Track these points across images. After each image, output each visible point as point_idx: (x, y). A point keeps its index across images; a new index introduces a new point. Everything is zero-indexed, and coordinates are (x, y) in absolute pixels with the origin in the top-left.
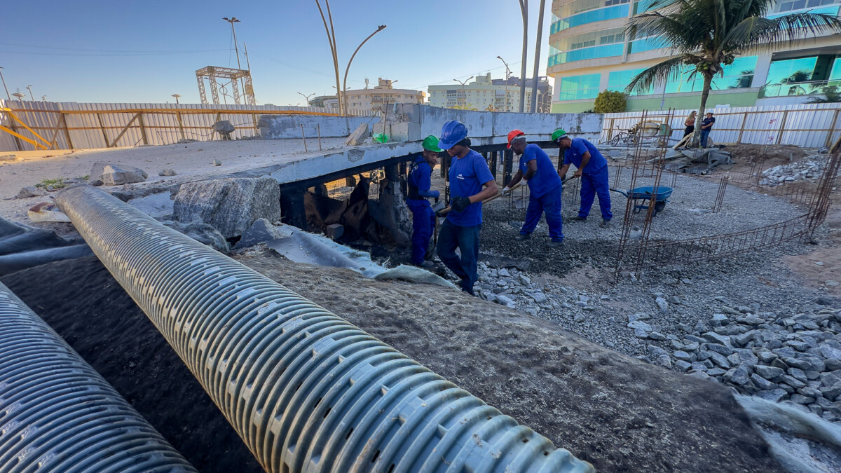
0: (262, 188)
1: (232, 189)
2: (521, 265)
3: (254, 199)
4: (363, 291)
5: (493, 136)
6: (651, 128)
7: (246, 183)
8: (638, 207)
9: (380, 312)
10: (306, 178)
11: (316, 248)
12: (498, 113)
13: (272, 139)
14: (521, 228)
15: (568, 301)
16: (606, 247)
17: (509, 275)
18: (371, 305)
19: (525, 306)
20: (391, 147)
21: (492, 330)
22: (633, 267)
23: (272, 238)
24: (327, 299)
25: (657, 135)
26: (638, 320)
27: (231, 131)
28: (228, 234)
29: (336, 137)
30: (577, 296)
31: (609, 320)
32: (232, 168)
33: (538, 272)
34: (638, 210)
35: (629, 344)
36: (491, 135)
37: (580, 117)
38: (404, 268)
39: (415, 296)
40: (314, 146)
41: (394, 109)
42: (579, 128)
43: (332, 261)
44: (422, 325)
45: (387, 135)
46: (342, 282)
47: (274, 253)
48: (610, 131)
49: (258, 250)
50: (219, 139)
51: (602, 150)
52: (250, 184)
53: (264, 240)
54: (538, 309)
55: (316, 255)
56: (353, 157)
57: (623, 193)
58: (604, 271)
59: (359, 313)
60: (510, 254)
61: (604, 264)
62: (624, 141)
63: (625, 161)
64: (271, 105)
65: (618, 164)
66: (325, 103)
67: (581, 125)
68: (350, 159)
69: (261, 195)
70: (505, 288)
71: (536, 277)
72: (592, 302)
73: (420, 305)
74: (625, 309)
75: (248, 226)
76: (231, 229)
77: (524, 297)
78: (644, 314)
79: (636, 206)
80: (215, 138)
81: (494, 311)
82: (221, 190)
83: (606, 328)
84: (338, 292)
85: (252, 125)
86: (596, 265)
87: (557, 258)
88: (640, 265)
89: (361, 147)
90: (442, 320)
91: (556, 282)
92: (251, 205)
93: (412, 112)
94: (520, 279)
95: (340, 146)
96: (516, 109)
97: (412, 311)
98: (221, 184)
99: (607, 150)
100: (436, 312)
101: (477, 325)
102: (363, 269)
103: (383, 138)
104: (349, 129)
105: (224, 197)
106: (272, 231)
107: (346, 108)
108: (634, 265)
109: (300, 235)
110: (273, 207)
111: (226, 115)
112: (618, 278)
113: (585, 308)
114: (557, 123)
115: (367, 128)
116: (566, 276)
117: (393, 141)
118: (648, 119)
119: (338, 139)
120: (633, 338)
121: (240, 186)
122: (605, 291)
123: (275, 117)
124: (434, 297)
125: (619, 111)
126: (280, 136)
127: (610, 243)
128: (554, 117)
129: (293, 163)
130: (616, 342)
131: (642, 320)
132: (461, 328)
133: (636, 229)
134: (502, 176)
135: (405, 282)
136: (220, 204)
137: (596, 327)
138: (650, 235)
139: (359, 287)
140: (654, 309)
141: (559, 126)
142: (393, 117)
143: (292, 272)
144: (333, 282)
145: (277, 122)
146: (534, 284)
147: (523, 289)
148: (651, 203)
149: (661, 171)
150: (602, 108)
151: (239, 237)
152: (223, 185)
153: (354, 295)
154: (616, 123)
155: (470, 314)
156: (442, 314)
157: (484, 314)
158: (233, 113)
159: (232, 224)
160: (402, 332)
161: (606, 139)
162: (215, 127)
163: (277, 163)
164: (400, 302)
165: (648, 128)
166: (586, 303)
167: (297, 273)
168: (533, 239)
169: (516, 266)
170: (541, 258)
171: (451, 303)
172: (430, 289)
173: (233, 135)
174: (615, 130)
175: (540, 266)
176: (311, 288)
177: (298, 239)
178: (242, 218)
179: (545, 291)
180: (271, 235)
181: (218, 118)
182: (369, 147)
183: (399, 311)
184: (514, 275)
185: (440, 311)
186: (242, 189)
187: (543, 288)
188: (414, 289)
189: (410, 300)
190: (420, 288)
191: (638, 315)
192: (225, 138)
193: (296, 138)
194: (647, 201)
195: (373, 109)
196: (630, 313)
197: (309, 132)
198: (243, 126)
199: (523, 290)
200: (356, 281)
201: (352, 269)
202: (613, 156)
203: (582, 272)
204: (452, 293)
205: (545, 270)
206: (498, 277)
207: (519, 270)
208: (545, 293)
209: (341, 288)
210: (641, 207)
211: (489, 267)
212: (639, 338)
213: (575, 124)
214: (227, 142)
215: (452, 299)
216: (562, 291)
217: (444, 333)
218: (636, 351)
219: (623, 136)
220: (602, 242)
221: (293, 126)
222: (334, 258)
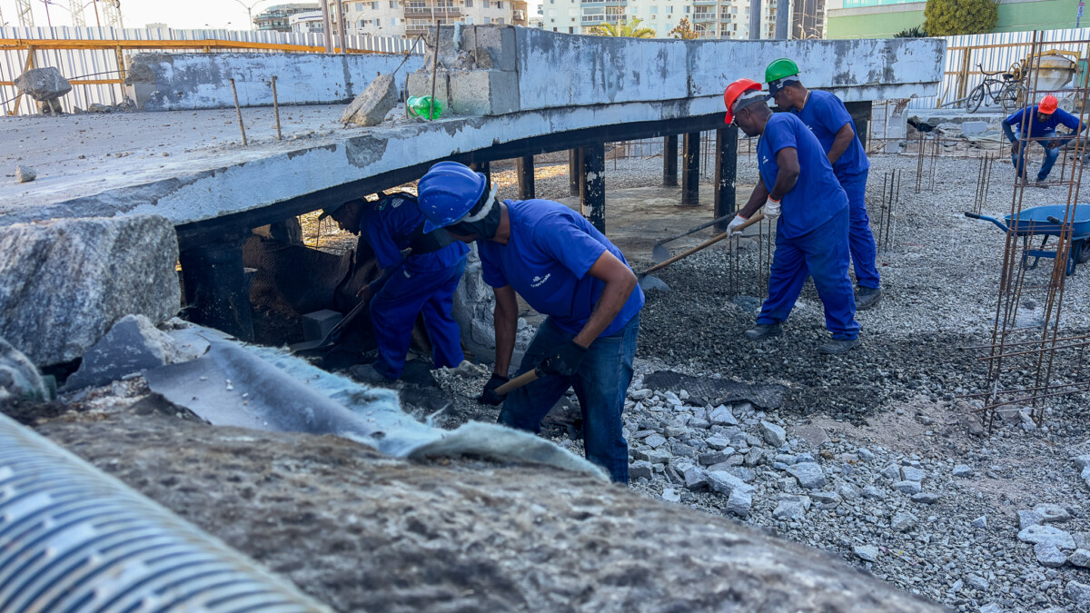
0: (133, 241)
1: (58, 245)
2: (763, 397)
3: (113, 268)
4: (373, 494)
5: (690, 98)
6: (1056, 69)
7: (93, 231)
8: (1033, 253)
9: (414, 549)
10: (245, 208)
11: (265, 384)
12: (700, 43)
13: (164, 110)
14: (760, 309)
15: (877, 482)
16: (961, 350)
17: (734, 421)
18: (392, 529)
19: (774, 497)
20: (451, 129)
21: (682, 583)
22: (1025, 396)
23: (159, 361)
24: (286, 520)
25: (1070, 85)
26: (1043, 523)
27: (63, 92)
28: (49, 355)
29: (320, 103)
30: (895, 467)
31: (975, 525)
32: (62, 187)
33: (803, 413)
34: (1031, 260)
35: (1024, 580)
36: (684, 95)
37: (889, 49)
38: (477, 429)
39: (501, 500)
40: (263, 128)
41: (456, 38)
42: (888, 72)
43: (304, 416)
44: (515, 576)
45: (441, 99)
46: (325, 473)
47: (161, 405)
48: (963, 77)
49: (121, 396)
50: (35, 111)
51: (945, 121)
52: (104, 232)
53: (137, 368)
54: (807, 501)
55: (267, 403)
56: (361, 157)
57: (995, 222)
58: (957, 408)
59: (363, 554)
60: (736, 372)
61: (959, 389)
62: (997, 100)
63: (998, 146)
64: (159, 28)
65: (982, 153)
66: (293, 19)
67: (893, 66)
68: (352, 161)
69: (130, 259)
70: (726, 452)
71: (798, 425)
72: (933, 483)
73: (513, 524)
74: (1012, 496)
75: (98, 334)
76: (56, 343)
77: (772, 473)
78: (1054, 508)
79: (1028, 252)
80: (24, 110)
81: (687, 532)
82: (30, 248)
83: (967, 544)
84: (314, 499)
85: (116, 76)
86: (940, 394)
87: (848, 379)
88: (1041, 390)
89: (378, 131)
90: (564, 561)
91: (848, 437)
92: (107, 282)
93: (498, 45)
94: (762, 431)
95: (329, 127)
96: (742, 33)
97: (491, 540)
98: (29, 234)
99: (957, 121)
100: (549, 541)
101: (645, 572)
102: (379, 435)
103: (432, 108)
104: (349, 85)
105: (37, 267)
106: (158, 344)
107: (344, 32)
108: (1028, 391)
109: (227, 352)
110: (161, 285)
111: (51, 52)
112: (992, 420)
113: (918, 496)
114: (838, 63)
115: (392, 85)
116: (869, 420)
117: (455, 113)
118: (1048, 48)
119: (323, 109)
120: (1031, 566)
121: (77, 239)
122: (963, 456)
123: (169, 58)
124: (546, 501)
125: (982, 30)
126: (183, 103)
127: (971, 340)
128: (831, 50)
129: (212, 173)
130: (992, 577)
131: (1051, 521)
132: (608, 580)
133: (1030, 306)
134: (712, 187)
135: (480, 464)
136: (28, 283)
137: (945, 542)
138: (1063, 320)
139: (366, 485)
140: (1078, 495)
141: (844, 69)
142: (452, 59)
143: (202, 453)
144: (303, 475)
145: (174, 69)
146: (795, 442)
147: (769, 453)
148: (1061, 244)
149: (1081, 168)
150: (943, 24)
151: (77, 362)
152: (34, 238)
153: (354, 506)
154: (977, 57)
155: (629, 542)
156: (563, 545)
157: (662, 542)
158: (68, 47)
159: (59, 331)
160: (468, 596)
161: (952, 97)
162: (23, 85)
163: (172, 175)
164: (463, 520)
165: (1049, 69)
166: (918, 485)
167: (216, 456)
168: (789, 334)
169: (752, 398)
170: (809, 379)
171: (585, 516)
172: (538, 480)
173: (69, 102)
174: (974, 73)
175: (809, 399)
176: (248, 494)
177: (223, 364)
178: (84, 315)
179: (822, 458)
180: (156, 354)
181: (31, 60)
182: (398, 129)
183: (460, 543)
184: (748, 421)
185: (560, 536)
186: (82, 247)
187: (816, 452)
188: (499, 481)
189: (489, 513)
190: (513, 477)
191: (1041, 510)
192: (46, 110)
193: (222, 107)
194: (1054, 239)
195: (409, 34)
196: (1023, 505)
197: (251, 91)
198: (92, 78)
199: (770, 457)
200: (359, 467)
201: (352, 436)
202: (972, 134)
203: (906, 412)
204: (591, 488)
205: (819, 408)
206: (708, 428)
207: (757, 408)
208: (820, 462)
209: (323, 488)
210: (1038, 254)
211: (686, 402)
212: (1046, 565)
213: (879, 63)
214: (51, 122)
215: (589, 503)
216: (861, 457)
217: (566, 594)
218: (1040, 596)
219: (993, 89)
220: (950, 339)
221: (215, 78)
222: (310, 410)
